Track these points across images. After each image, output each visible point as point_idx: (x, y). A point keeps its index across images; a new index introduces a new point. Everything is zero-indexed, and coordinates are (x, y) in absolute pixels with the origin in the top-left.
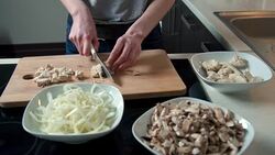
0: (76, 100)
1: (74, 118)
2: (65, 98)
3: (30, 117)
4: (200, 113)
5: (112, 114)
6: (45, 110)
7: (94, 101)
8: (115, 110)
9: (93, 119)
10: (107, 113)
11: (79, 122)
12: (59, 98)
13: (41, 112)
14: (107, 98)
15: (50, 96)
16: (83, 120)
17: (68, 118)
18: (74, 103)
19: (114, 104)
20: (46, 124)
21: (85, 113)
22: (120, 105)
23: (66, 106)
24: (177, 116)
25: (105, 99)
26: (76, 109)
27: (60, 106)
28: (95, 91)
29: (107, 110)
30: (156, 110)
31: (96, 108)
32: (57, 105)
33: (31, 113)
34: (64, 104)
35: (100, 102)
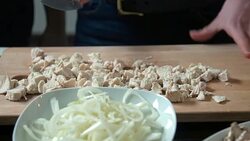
0: (98, 110)
2: (81, 107)
5: (156, 135)
6: (48, 124)
7: (129, 114)
8: (162, 130)
10: (148, 134)
12: (71, 108)
13: (42, 128)
14: (150, 113)
15: (55, 104)
17: (86, 137)
18: (95, 115)
19: (161, 121)
21: (114, 131)
22: (170, 126)
23: (82, 119)
25: (147, 113)
26: (99, 123)
27: (71, 118)
28: (128, 101)
29: (148, 129)
30: (230, 134)
31: (132, 123)
32: (67, 118)
33: (25, 127)
34: (79, 116)
35: (137, 116)
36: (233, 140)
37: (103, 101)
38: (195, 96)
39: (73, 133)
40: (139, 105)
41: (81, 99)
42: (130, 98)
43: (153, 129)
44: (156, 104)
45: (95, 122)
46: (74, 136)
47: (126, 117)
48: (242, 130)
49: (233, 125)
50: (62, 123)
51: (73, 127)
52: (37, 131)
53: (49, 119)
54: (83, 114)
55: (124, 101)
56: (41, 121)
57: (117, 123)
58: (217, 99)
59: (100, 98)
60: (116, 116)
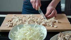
3: (11, 35)
5: (42, 35)
6: (17, 33)
7: (36, 30)
8: (43, 34)
9: (35, 37)
10: (40, 35)
11: (30, 37)
12: (22, 29)
15: (18, 28)
16: (31, 36)
17: (26, 36)
18: (28, 31)
19: (43, 32)
20: (17, 38)
21: (32, 34)
22: (45, 33)
23: (25, 32)
24: (67, 37)
25: (40, 30)
26: (29, 33)
27: (22, 31)
30: (59, 35)
31: (36, 33)
32: (21, 31)
33: (11, 33)
34: (24, 31)
35: (38, 31)
36: (60, 37)
37: (30, 27)
38: (50, 26)
39: (23, 35)
40: (38, 28)
41: (24, 27)
42: (36, 27)
43: (41, 34)
44: (42, 28)
45: (28, 32)
46: (23, 36)
47: (35, 31)
48: (62, 34)
49: (60, 33)
50: (20, 33)
52: (14, 35)
53: (17, 32)
54: (25, 30)
55: (34, 27)
56: (15, 32)
57: (33, 32)
58: (55, 26)
59: (29, 27)
60: (33, 31)
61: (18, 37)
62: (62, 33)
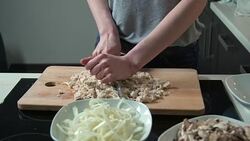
0: (103, 114)
1: (102, 130)
2: (91, 112)
3: (57, 129)
4: (229, 130)
5: (139, 129)
6: (72, 123)
7: (122, 115)
8: (143, 125)
9: (120, 133)
10: (135, 128)
11: (108, 134)
13: (68, 125)
14: (135, 114)
15: (75, 110)
16: (111, 132)
17: (96, 131)
18: (101, 117)
19: (142, 120)
20: (73, 136)
22: (148, 122)
23: (93, 119)
24: (204, 130)
25: (133, 115)
26: (104, 122)
27: (86, 119)
28: (121, 107)
29: (134, 124)
30: (183, 126)
31: (124, 122)
32: (83, 119)
33: (58, 125)
35: (127, 117)
36: (185, 130)
37: (106, 108)
40: (128, 110)
41: (92, 107)
43: (138, 125)
44: (138, 109)
47: (120, 117)
48: (191, 123)
50: (80, 122)
51: (87, 125)
53: (72, 119)
54: (93, 116)
55: (118, 107)
56: (67, 121)
57: (116, 122)
59: (103, 106)
60: (115, 117)
61: (76, 133)
62: (190, 120)
